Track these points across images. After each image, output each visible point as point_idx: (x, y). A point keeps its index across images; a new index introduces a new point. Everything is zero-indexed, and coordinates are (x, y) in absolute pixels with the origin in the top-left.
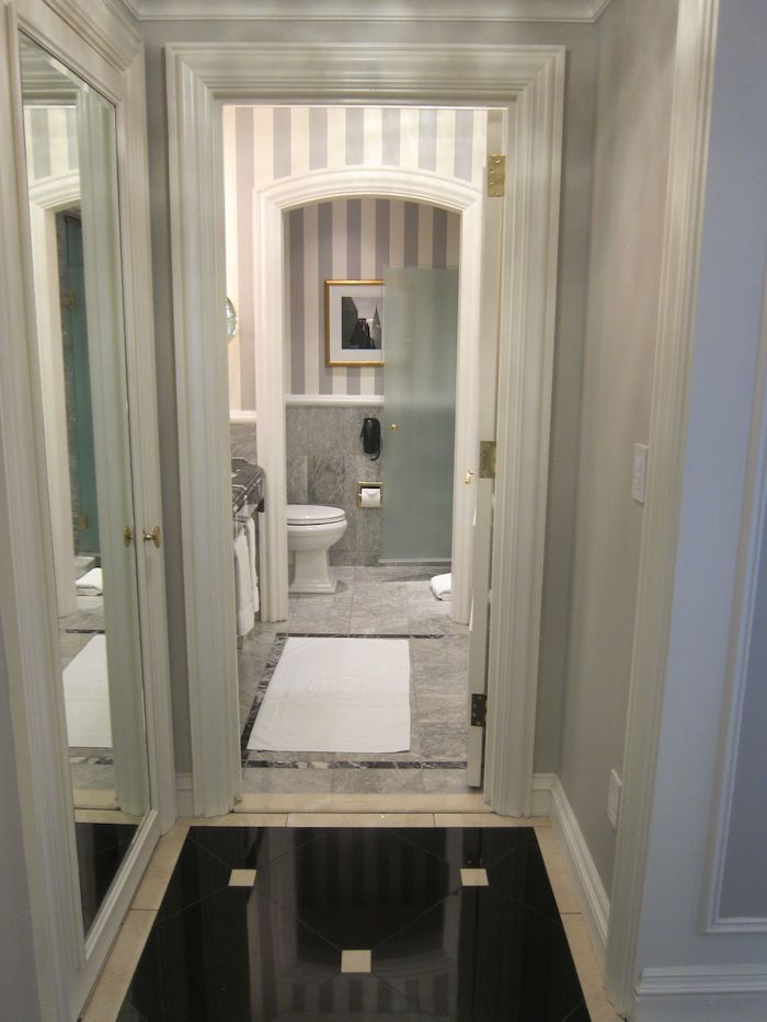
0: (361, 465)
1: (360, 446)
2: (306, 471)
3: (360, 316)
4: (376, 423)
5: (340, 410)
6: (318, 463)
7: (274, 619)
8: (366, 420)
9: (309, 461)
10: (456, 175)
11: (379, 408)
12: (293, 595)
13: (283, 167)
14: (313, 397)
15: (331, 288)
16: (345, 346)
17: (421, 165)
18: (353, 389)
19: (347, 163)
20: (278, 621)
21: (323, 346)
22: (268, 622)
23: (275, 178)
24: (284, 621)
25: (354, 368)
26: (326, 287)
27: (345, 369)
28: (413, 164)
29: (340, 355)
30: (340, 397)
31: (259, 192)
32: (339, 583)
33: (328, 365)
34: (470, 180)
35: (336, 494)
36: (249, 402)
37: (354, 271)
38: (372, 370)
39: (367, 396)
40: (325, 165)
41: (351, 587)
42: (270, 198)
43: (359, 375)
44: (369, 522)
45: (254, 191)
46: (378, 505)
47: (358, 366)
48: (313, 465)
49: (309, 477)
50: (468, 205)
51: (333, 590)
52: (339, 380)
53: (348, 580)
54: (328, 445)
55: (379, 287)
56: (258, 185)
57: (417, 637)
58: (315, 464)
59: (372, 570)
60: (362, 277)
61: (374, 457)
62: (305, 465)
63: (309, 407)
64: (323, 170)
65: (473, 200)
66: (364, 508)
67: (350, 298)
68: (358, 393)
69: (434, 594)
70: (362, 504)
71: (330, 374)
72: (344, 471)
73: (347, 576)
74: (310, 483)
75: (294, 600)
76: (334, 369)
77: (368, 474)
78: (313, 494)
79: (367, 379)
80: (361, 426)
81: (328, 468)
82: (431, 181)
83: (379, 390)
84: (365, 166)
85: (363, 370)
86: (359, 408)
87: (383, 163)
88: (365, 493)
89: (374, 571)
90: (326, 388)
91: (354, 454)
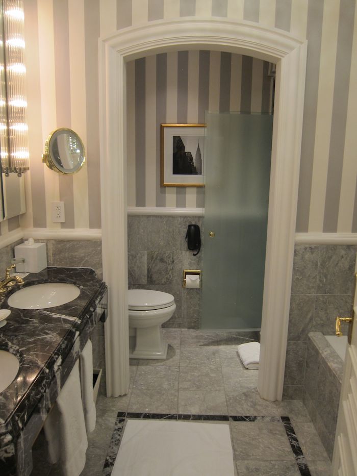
0: (186, 259)
1: (185, 245)
2: (146, 262)
3: (187, 150)
4: (197, 228)
5: (170, 218)
6: (155, 256)
7: (117, 394)
8: (190, 226)
9: (148, 255)
10: (276, 26)
11: (200, 217)
12: (134, 362)
13: (124, 18)
14: (151, 209)
15: (165, 129)
16: (174, 173)
17: (246, 16)
18: (181, 203)
19: (182, 15)
20: (120, 396)
21: (159, 172)
22: (112, 396)
23: (118, 28)
24: (125, 395)
25: (181, 188)
26: (162, 128)
27: (175, 189)
28: (239, 16)
29: (171, 178)
30: (171, 209)
31: (104, 41)
32: (170, 347)
33: (162, 186)
34: (288, 30)
35: (167, 279)
36: (95, 222)
37: (182, 116)
38: (195, 190)
39: (191, 209)
40: (162, 17)
41: (178, 351)
42: (113, 47)
43: (185, 193)
44: (191, 298)
45: (100, 40)
46: (198, 286)
47: (184, 187)
48: (151, 258)
49: (148, 266)
50: (286, 53)
51: (165, 357)
52: (171, 196)
53: (175, 343)
54: (162, 244)
55: (202, 129)
56: (104, 34)
57: (236, 419)
58: (152, 258)
59: (193, 333)
60: (189, 121)
61: (195, 253)
62: (145, 257)
63: (148, 216)
64: (160, 21)
65: (291, 48)
66: (188, 289)
67: (179, 137)
68: (184, 206)
69: (242, 362)
70: (187, 286)
71: (164, 192)
72: (173, 262)
73: (175, 338)
74: (149, 271)
75: (134, 368)
76: (167, 189)
77: (190, 264)
78: (151, 277)
79: (191, 196)
80: (186, 230)
81: (162, 260)
82: (256, 32)
83: (201, 204)
84: (197, 17)
85: (188, 190)
86: (185, 217)
87: (212, 15)
88: (189, 278)
89: (194, 334)
90: (161, 203)
91: (181, 250)
